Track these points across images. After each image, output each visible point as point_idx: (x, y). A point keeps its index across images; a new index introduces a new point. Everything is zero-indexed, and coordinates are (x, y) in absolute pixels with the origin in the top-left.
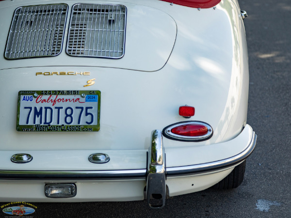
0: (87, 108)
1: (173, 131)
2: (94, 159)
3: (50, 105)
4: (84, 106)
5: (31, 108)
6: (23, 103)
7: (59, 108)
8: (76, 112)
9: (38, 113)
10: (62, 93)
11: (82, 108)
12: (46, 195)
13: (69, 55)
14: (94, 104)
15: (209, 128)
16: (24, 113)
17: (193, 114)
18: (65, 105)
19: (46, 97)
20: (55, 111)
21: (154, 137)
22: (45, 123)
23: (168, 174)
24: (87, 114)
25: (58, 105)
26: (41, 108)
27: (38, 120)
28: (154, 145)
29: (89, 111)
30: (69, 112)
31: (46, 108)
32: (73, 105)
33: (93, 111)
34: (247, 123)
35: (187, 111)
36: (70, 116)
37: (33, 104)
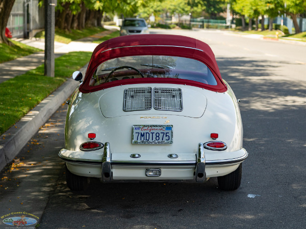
0: (166, 133)
1: (208, 145)
2: (170, 156)
3: (148, 131)
4: (165, 132)
5: (139, 133)
6: (135, 131)
7: (153, 133)
8: (161, 135)
9: (142, 135)
10: (154, 126)
11: (164, 133)
12: (146, 175)
13: (156, 109)
14: (170, 131)
15: (225, 144)
16: (135, 135)
17: (217, 137)
18: (155, 132)
19: (146, 128)
20: (151, 135)
21: (200, 145)
22: (146, 140)
23: (206, 164)
24: (166, 136)
25: (152, 131)
26: (144, 133)
27: (142, 138)
28: (199, 149)
29: (167, 134)
30: (158, 135)
31: (146, 133)
32: (160, 132)
33: (169, 134)
34: (243, 147)
35: (214, 136)
36: (158, 136)
37: (140, 131)
